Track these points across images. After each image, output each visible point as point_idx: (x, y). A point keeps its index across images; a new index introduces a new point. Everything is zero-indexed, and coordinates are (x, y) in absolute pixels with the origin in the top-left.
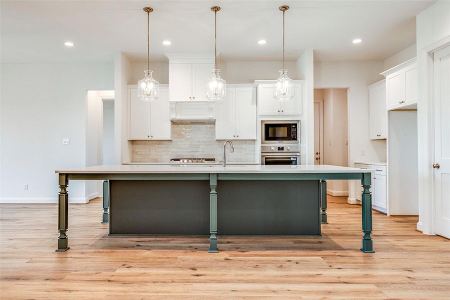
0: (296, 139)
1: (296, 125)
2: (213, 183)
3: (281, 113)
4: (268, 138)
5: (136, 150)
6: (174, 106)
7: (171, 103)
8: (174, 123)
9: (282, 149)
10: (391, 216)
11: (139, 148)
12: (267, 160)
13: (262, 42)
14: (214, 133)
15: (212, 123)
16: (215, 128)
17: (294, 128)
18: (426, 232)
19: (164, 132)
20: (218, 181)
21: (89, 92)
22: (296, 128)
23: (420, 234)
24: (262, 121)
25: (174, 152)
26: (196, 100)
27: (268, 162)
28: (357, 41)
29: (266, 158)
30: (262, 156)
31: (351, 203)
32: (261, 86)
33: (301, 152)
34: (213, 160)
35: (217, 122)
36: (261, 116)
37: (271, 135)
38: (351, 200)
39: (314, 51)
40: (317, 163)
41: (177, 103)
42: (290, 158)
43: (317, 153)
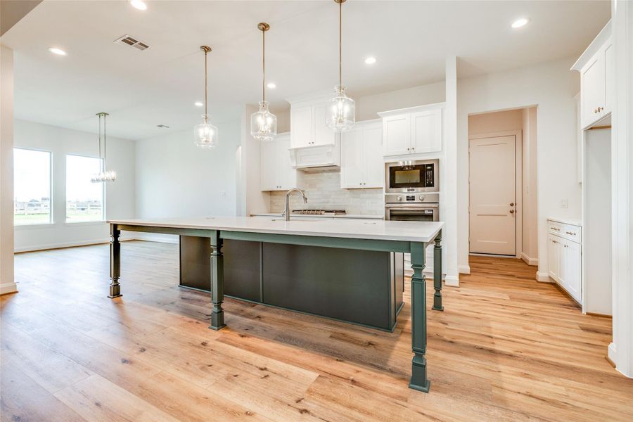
0: (432, 185)
1: (432, 165)
2: (214, 242)
3: (412, 152)
4: (394, 184)
5: (274, 201)
6: (293, 154)
7: (290, 150)
9: (413, 198)
10: (588, 314)
11: (273, 197)
12: (393, 212)
13: (370, 61)
14: (339, 182)
15: (334, 169)
16: (339, 176)
17: (429, 170)
22: (432, 170)
24: (386, 164)
26: (316, 144)
27: (395, 216)
28: (520, 23)
29: (391, 211)
30: (387, 208)
31: (539, 280)
32: (385, 119)
33: (440, 202)
34: (344, 212)
35: (342, 169)
36: (385, 157)
37: (397, 182)
38: (542, 275)
39: (458, 59)
40: (510, 217)
41: (297, 150)
42: (424, 211)
43: (512, 205)
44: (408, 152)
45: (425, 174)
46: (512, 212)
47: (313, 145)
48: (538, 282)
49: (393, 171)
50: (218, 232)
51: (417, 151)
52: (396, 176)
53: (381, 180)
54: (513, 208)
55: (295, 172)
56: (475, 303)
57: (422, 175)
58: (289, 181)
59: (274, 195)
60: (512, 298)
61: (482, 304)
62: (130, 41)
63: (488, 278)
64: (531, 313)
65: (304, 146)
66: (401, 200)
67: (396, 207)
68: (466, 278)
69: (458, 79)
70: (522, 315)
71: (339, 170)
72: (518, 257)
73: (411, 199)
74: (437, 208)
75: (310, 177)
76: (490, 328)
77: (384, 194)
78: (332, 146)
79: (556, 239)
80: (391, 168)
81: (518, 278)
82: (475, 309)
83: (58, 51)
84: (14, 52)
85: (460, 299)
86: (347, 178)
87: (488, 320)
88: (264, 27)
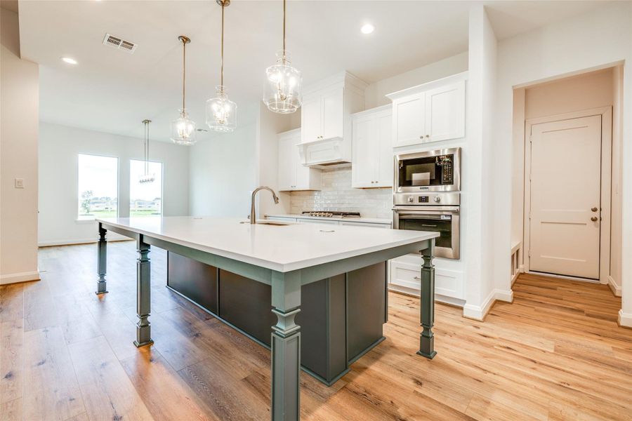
0: (451, 182)
1: (451, 156)
3: (426, 140)
4: (404, 183)
6: (302, 150)
9: (426, 199)
12: (403, 217)
13: (367, 29)
17: (448, 162)
22: (451, 162)
24: (395, 157)
26: (324, 138)
29: (400, 214)
30: (395, 211)
31: (622, 324)
32: (395, 102)
33: (462, 205)
34: (358, 214)
35: (353, 166)
36: (395, 148)
39: (486, 9)
40: (591, 226)
41: (306, 146)
42: (440, 215)
43: (595, 210)
44: (421, 141)
45: (442, 169)
46: (594, 220)
47: (321, 139)
48: (619, 326)
49: (403, 165)
51: (432, 139)
52: (407, 170)
54: (596, 215)
55: (308, 170)
56: (489, 351)
57: (439, 170)
58: (303, 180)
59: (294, 195)
60: (558, 351)
61: (502, 355)
62: (114, 40)
63: (536, 310)
64: (580, 386)
65: (313, 141)
66: (411, 201)
67: (407, 210)
68: (502, 308)
70: (562, 386)
71: (350, 168)
72: (604, 281)
73: (424, 199)
74: (457, 213)
75: (326, 176)
76: (488, 403)
77: (393, 194)
78: (340, 138)
80: (400, 162)
81: (588, 315)
82: (483, 363)
83: (70, 61)
84: (40, 66)
85: (471, 341)
86: (360, 176)
87: (494, 387)
88: (224, 1)
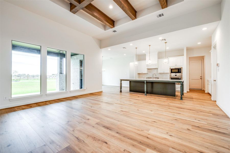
0: (181, 73)
1: (181, 69)
2: (145, 82)
4: (172, 72)
7: (146, 65)
8: (148, 69)
9: (176, 75)
11: (140, 75)
14: (158, 71)
15: (157, 69)
16: (158, 70)
18: (212, 100)
19: (146, 71)
20: (146, 82)
21: (130, 63)
23: (211, 100)
25: (148, 76)
27: (172, 79)
28: (199, 43)
30: (170, 77)
32: (170, 59)
34: (158, 78)
36: (170, 67)
37: (173, 72)
38: (206, 92)
40: (201, 80)
42: (179, 78)
43: (201, 77)
44: (175, 66)
45: (179, 70)
46: (201, 79)
49: (172, 70)
50: (146, 81)
52: (172, 71)
53: (169, 71)
54: (201, 78)
57: (178, 70)
67: (173, 77)
68: (188, 92)
69: (187, 49)
74: (182, 77)
77: (169, 74)
78: (157, 64)
79: (208, 84)
80: (171, 69)
88: (150, 46)
